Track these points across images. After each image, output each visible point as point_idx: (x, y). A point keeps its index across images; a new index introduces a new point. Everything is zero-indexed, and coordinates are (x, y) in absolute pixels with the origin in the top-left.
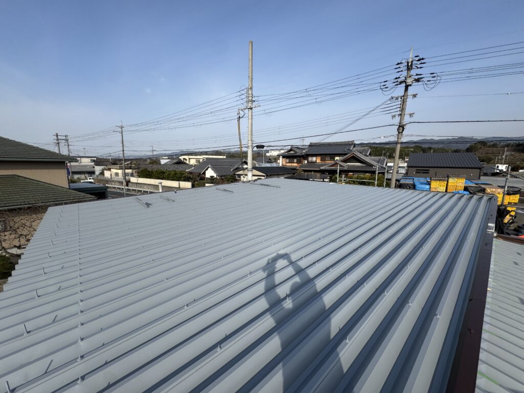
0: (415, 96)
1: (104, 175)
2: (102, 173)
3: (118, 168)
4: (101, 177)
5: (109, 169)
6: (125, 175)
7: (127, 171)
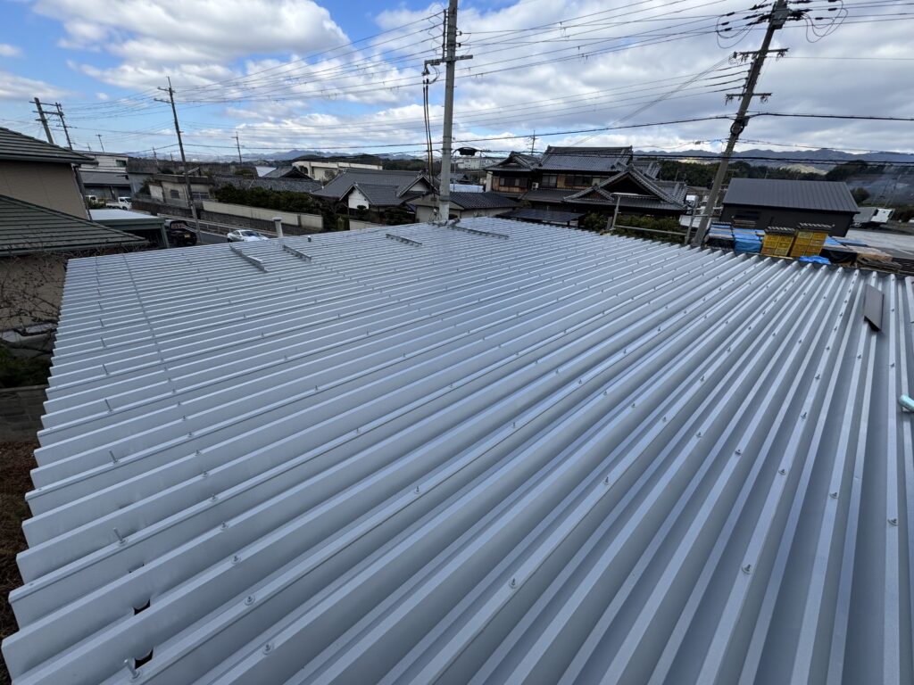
0: (782, 52)
1: (149, 193)
2: (145, 191)
3: (176, 181)
4: (144, 199)
5: (159, 183)
6: (192, 195)
7: (195, 188)
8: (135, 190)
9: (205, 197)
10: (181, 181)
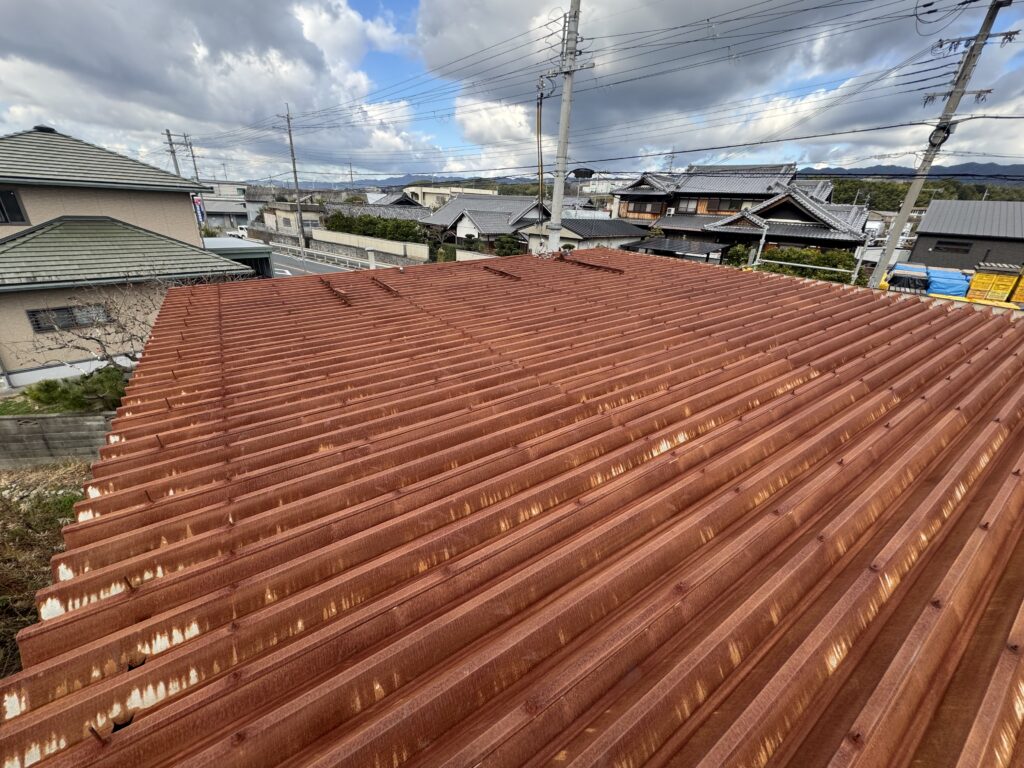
0: (1009, 36)
1: (263, 222)
2: (260, 219)
3: (289, 209)
4: (259, 227)
5: (273, 211)
6: (303, 223)
7: (307, 216)
8: (252, 217)
9: (315, 225)
10: (293, 209)
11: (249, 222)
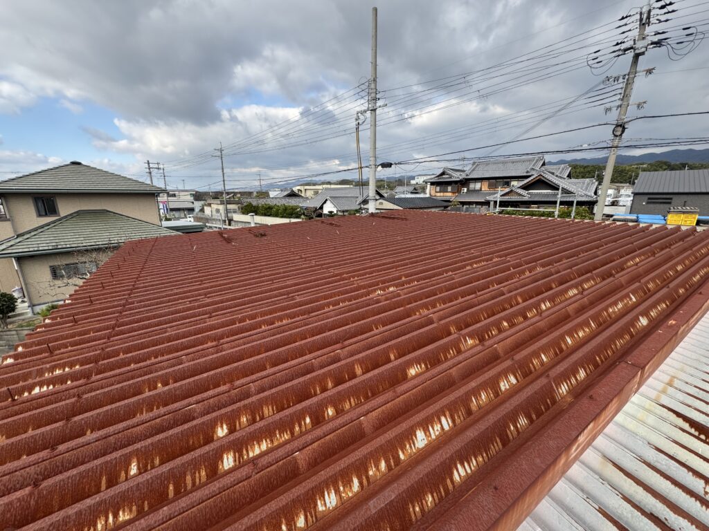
0: (650, 72)
1: (204, 212)
2: (202, 210)
3: (219, 203)
4: (200, 215)
5: (209, 205)
6: (227, 211)
7: (230, 206)
8: (197, 210)
9: (235, 212)
10: (222, 203)
11: (195, 213)
